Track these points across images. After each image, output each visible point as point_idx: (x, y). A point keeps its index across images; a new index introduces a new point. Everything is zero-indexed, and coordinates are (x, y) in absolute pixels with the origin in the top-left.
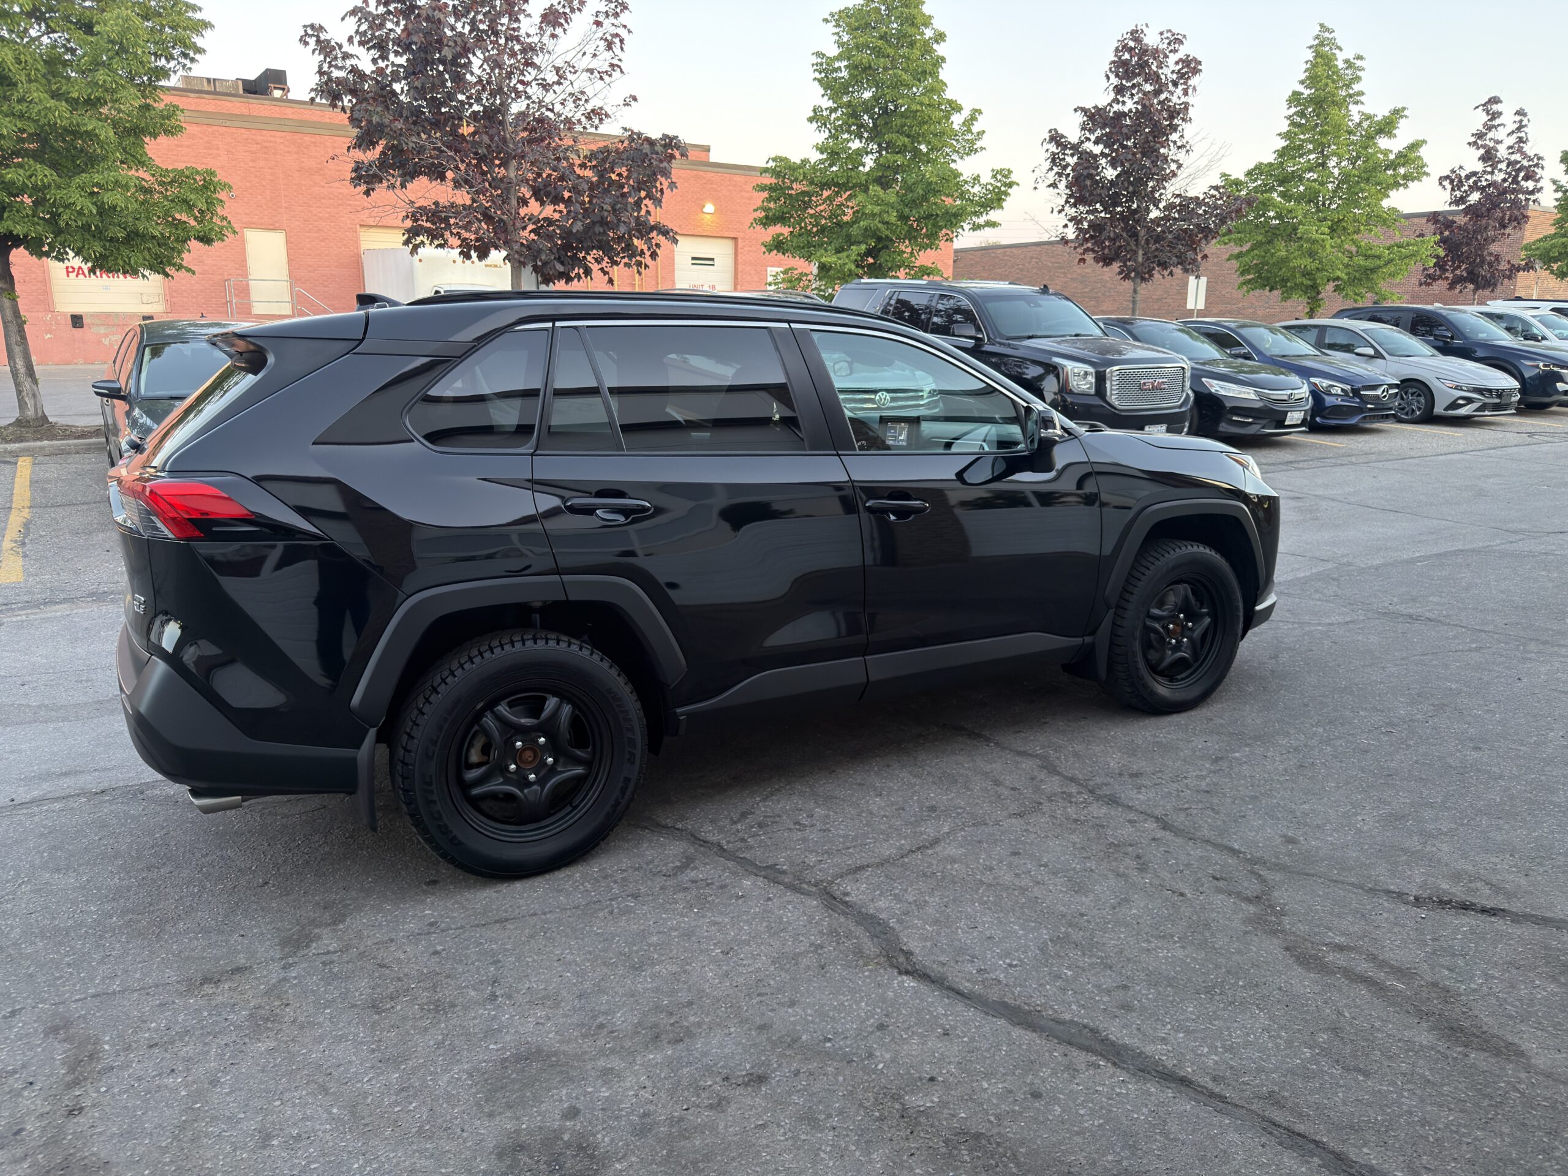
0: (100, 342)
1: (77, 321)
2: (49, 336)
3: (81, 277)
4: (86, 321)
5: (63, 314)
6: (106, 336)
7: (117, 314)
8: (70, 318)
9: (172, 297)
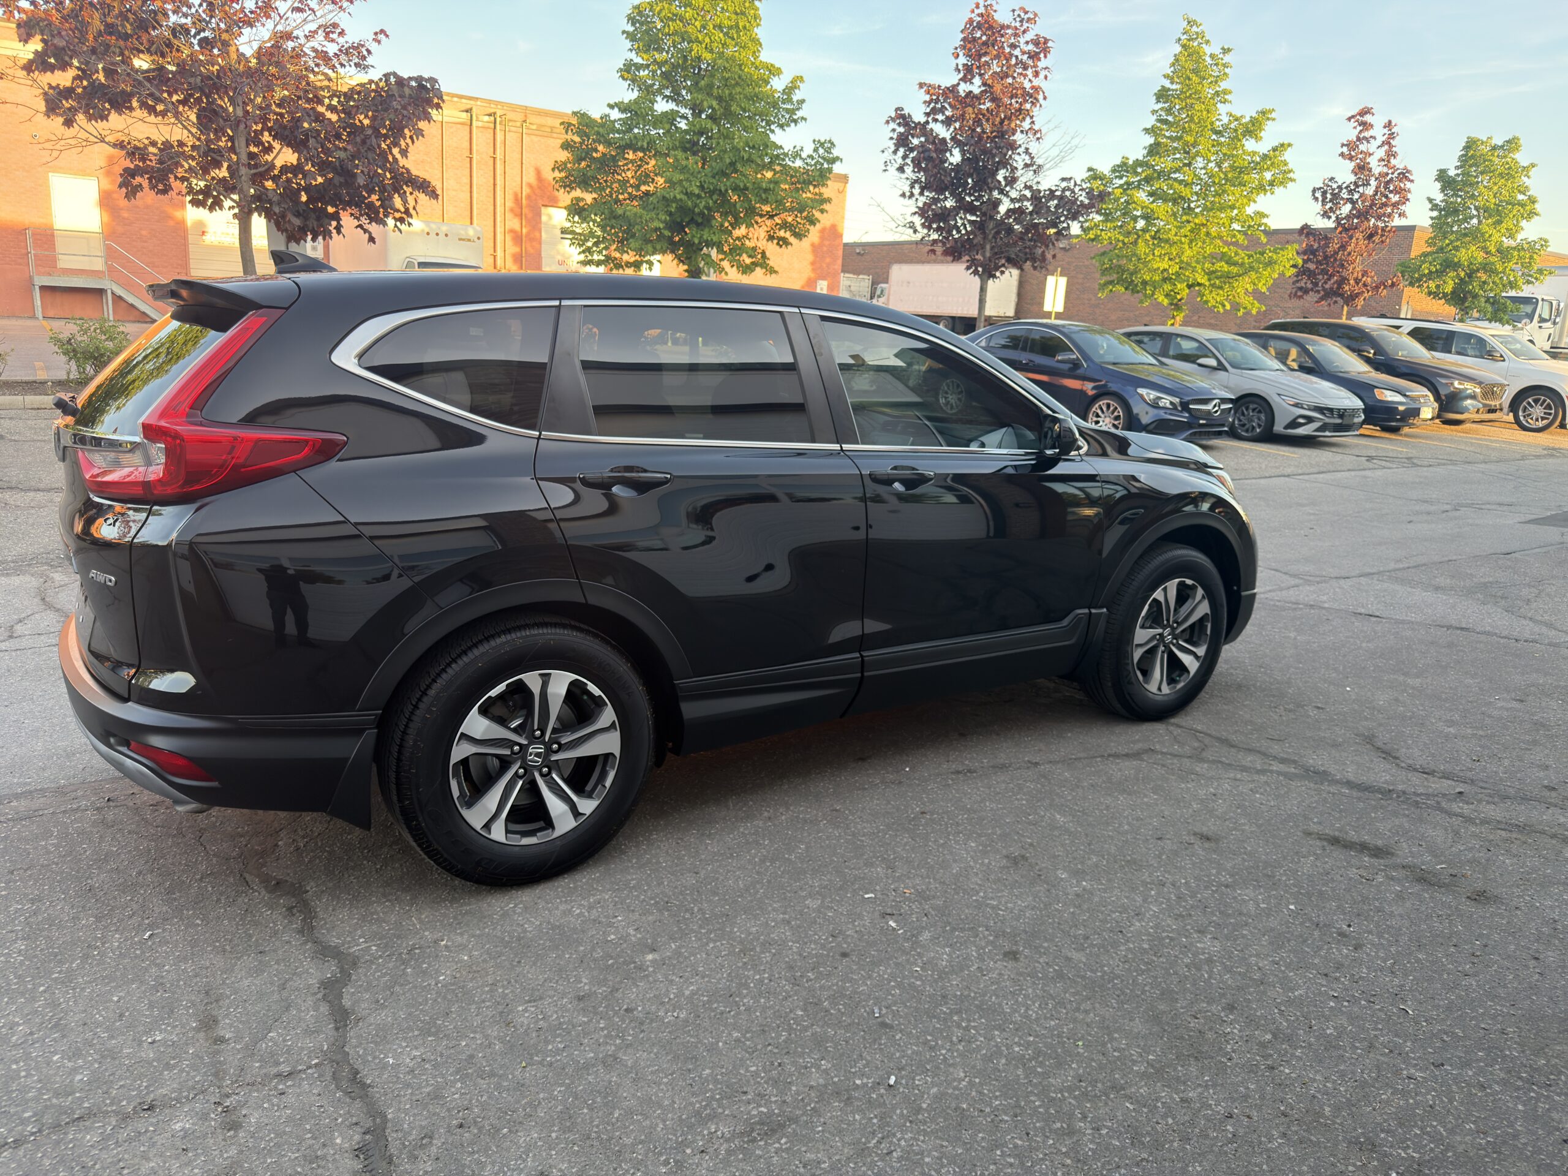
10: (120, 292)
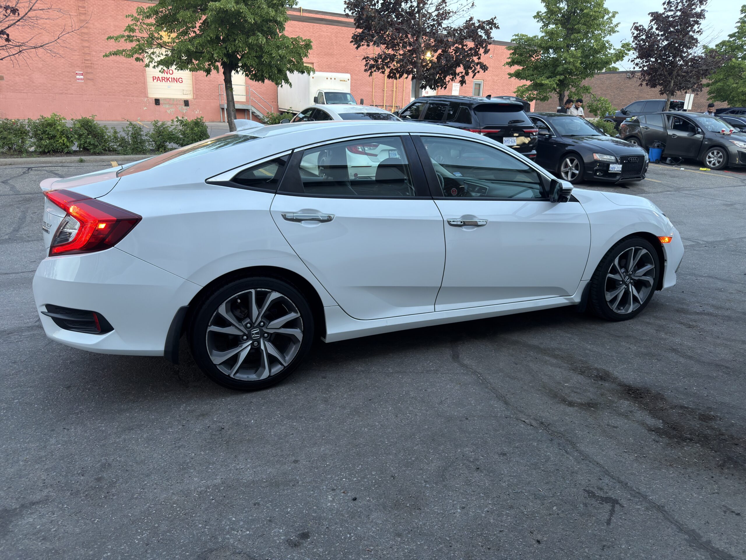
0: (166, 112)
1: (157, 102)
2: (145, 108)
3: (159, 81)
4: (161, 102)
5: (151, 98)
6: (169, 109)
7: (173, 99)
8: (154, 100)
9: (196, 92)
10: (255, 110)
